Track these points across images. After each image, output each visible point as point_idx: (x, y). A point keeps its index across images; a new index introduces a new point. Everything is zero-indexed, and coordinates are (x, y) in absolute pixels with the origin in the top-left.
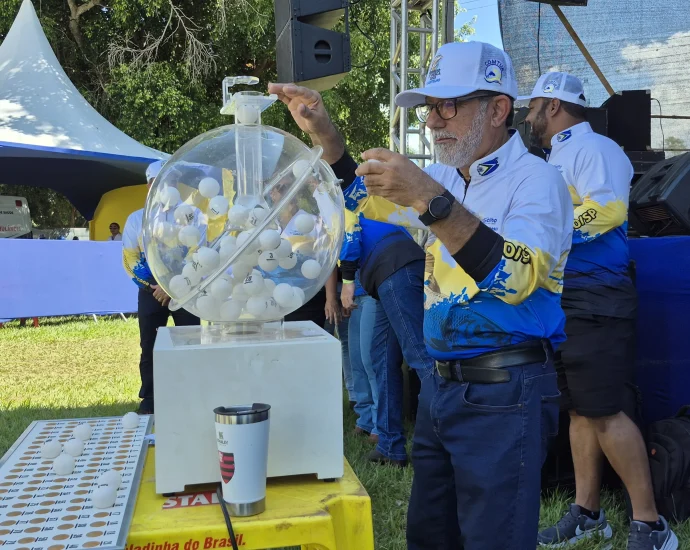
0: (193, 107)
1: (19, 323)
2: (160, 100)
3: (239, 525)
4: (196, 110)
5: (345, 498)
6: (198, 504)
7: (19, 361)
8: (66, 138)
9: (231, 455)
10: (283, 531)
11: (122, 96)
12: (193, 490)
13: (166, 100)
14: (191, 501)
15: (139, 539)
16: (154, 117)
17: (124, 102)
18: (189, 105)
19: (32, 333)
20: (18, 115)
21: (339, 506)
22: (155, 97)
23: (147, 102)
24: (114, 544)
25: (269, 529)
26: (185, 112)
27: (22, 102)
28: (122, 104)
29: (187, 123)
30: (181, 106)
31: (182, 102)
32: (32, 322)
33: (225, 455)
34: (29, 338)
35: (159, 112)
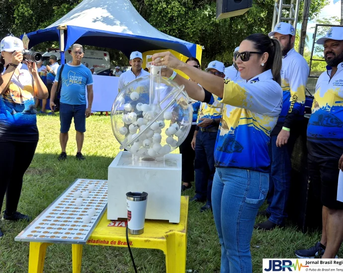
0: (185, 12)
1: (100, 113)
2: (170, 8)
3: (131, 238)
4: (186, 13)
5: (176, 232)
6: (121, 226)
7: (97, 132)
8: (126, 28)
9: (130, 212)
10: (147, 242)
11: (152, 6)
12: (121, 220)
13: (172, 8)
14: (119, 224)
15: (95, 237)
16: (166, 16)
17: (153, 8)
18: (183, 10)
19: (105, 119)
20: (105, 16)
21: (174, 235)
22: (167, 6)
23: (163, 9)
24: (83, 239)
25: (142, 241)
26: (181, 14)
27: (107, 9)
28: (152, 9)
29: (181, 19)
30: (179, 11)
31: (180, 9)
32: (105, 113)
33: (129, 211)
34: (103, 121)
35: (169, 14)
